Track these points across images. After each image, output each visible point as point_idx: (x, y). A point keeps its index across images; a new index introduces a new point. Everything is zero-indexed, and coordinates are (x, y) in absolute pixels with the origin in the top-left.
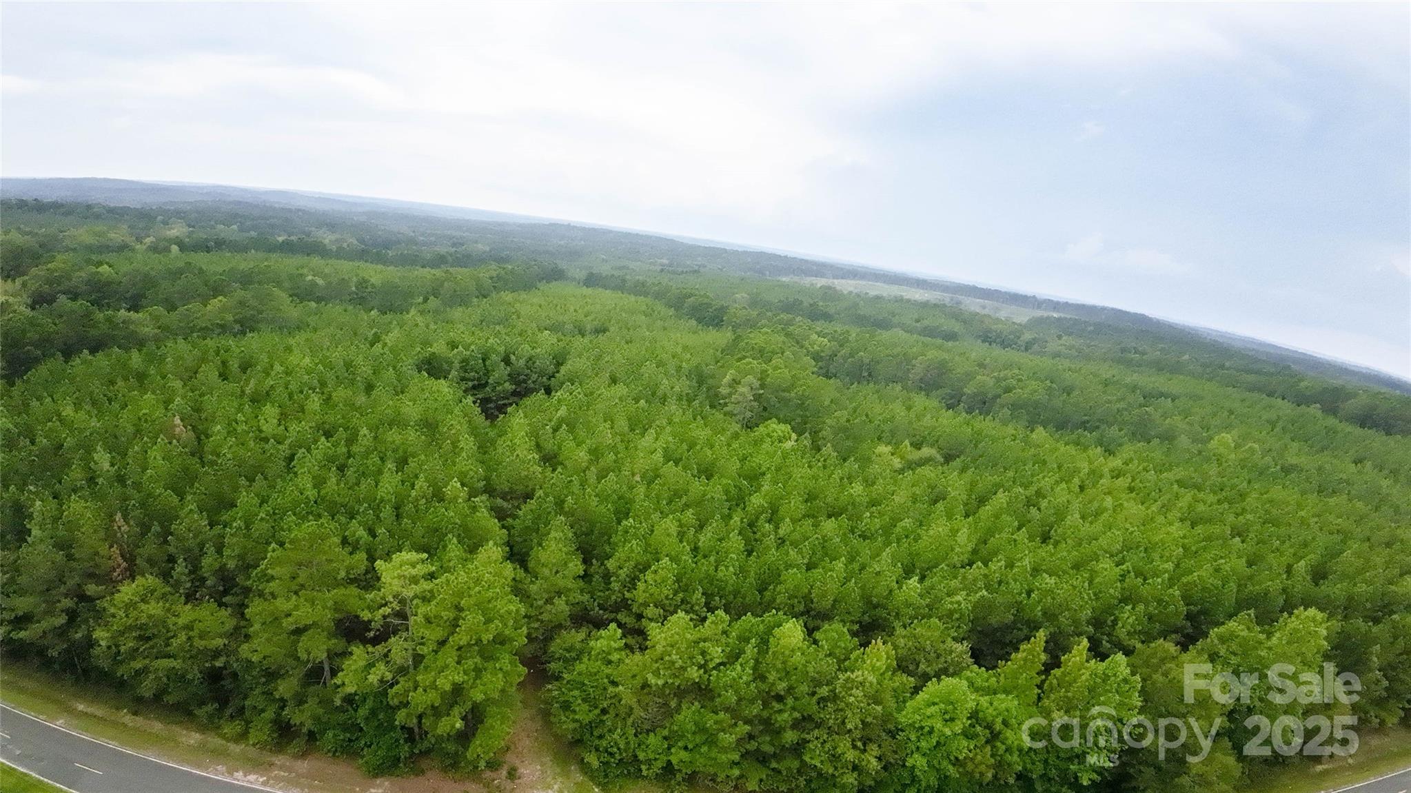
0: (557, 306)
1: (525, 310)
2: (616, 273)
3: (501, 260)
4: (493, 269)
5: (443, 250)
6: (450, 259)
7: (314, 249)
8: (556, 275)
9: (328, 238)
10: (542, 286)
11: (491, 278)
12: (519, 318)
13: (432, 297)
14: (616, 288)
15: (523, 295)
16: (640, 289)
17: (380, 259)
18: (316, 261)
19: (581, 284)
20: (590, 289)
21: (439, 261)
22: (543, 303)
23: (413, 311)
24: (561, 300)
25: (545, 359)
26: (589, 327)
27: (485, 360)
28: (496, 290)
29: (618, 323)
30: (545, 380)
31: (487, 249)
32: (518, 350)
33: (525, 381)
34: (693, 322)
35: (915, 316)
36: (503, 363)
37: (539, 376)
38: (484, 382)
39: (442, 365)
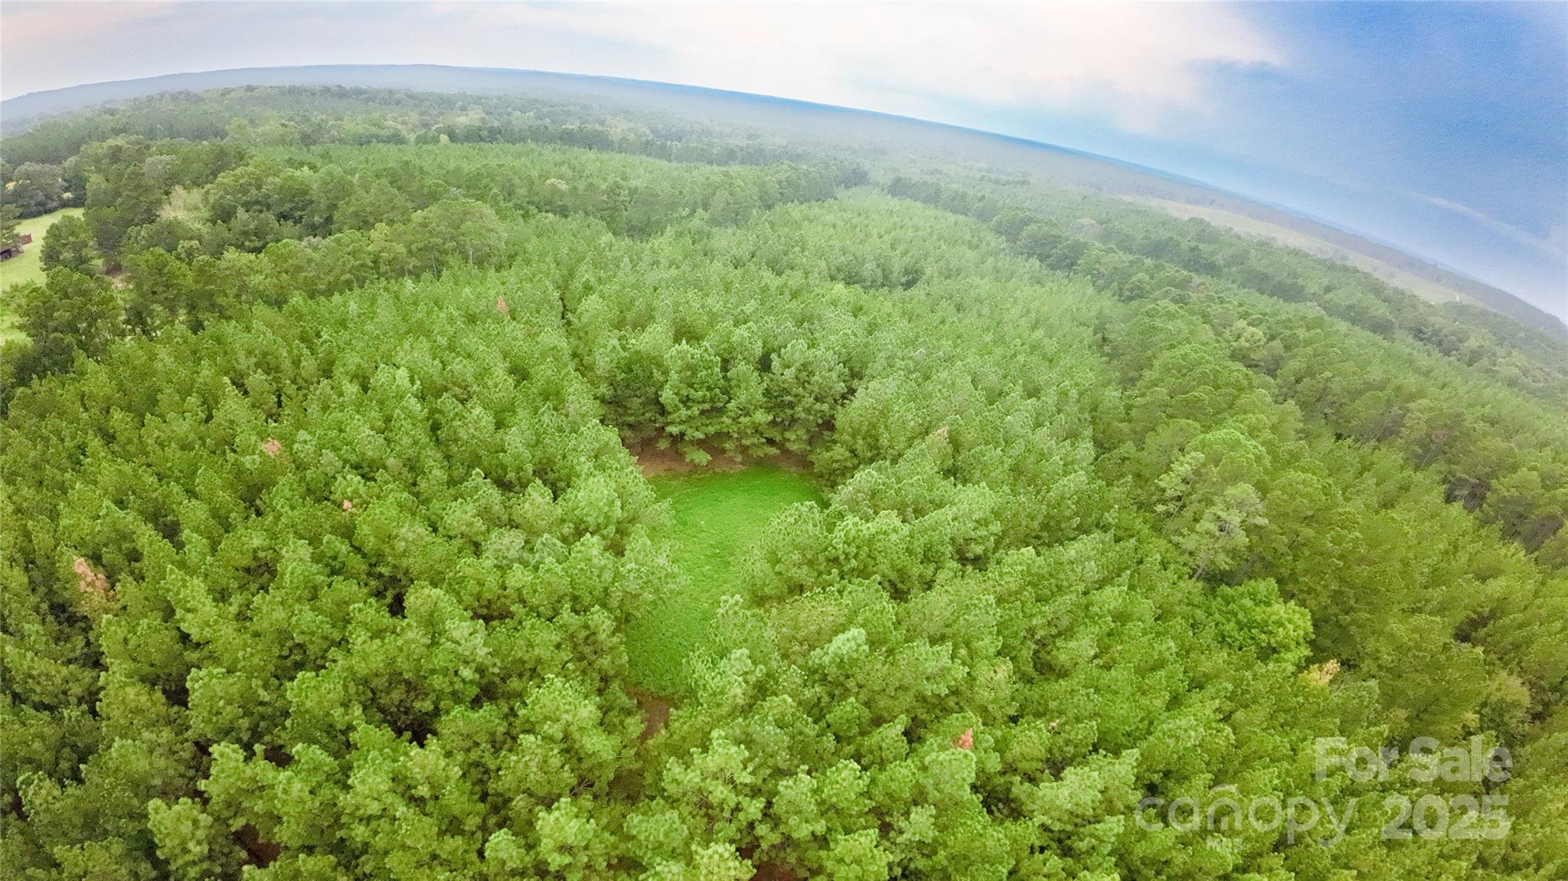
0: (855, 227)
1: (814, 235)
2: (930, 179)
3: (796, 158)
4: (784, 172)
5: (734, 142)
6: (739, 154)
7: (596, 141)
8: (856, 178)
9: (617, 128)
10: (841, 193)
11: (780, 183)
12: (803, 251)
13: (701, 210)
14: (933, 197)
15: (815, 209)
16: (957, 204)
17: (664, 154)
18: (589, 158)
19: (886, 191)
20: (895, 199)
21: (730, 156)
22: (840, 223)
23: (669, 231)
24: (862, 218)
25: (830, 370)
26: (897, 266)
27: (725, 369)
28: (784, 198)
29: (937, 262)
30: (825, 407)
31: (784, 143)
32: (785, 347)
33: (791, 406)
34: (1035, 262)
35: (1325, 282)
36: (756, 374)
37: (817, 399)
38: (721, 405)
39: (652, 373)
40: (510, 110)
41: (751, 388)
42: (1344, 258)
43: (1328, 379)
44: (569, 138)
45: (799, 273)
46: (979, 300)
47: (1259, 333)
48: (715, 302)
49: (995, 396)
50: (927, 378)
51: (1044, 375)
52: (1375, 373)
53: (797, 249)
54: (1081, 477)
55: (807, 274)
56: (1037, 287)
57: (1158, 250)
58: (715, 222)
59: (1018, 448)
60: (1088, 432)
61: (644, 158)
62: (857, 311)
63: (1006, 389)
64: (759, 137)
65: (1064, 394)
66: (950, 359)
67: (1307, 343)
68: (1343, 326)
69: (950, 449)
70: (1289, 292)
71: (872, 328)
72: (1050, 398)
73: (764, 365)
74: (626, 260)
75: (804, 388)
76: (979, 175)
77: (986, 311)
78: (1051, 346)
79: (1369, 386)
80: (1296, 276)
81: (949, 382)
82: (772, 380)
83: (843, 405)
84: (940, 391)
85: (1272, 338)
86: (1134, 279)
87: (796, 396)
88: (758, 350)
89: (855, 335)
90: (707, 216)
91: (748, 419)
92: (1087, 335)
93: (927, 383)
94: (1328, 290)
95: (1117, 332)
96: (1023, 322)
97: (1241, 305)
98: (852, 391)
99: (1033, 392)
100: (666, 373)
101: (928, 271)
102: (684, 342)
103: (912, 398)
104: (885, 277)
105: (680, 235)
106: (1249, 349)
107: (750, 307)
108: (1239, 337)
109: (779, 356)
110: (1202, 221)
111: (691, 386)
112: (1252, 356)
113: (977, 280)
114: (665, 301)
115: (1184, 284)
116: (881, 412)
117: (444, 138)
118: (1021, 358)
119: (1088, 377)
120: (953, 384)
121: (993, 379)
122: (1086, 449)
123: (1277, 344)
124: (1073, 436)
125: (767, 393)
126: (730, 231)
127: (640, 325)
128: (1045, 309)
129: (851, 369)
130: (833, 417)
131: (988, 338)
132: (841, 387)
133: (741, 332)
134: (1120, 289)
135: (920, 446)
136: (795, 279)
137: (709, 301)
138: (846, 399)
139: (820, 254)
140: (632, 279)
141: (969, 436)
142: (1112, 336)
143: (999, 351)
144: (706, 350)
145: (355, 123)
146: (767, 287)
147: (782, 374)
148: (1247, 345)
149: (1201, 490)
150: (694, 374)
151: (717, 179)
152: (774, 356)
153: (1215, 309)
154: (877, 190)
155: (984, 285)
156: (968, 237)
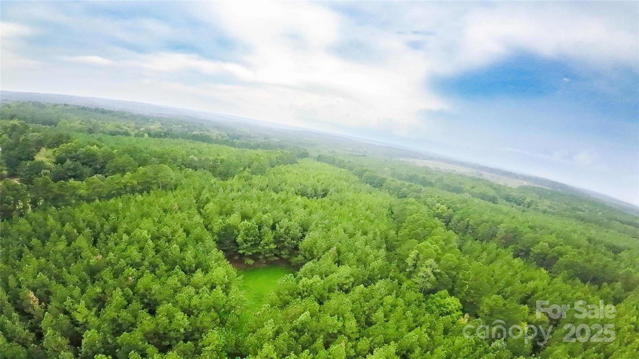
0: (304, 174)
1: (290, 178)
2: (331, 155)
3: (282, 147)
4: (278, 153)
5: (259, 140)
6: (261, 146)
7: (206, 139)
8: (304, 155)
9: (214, 134)
10: (299, 160)
11: (277, 157)
12: (286, 184)
13: (248, 168)
14: (332, 162)
15: (290, 167)
16: (341, 165)
17: (233, 145)
18: (204, 146)
19: (316, 159)
20: (319, 163)
21: (257, 146)
22: (299, 173)
23: (236, 176)
24: (307, 171)
25: (296, 229)
26: (319, 189)
27: (260, 229)
28: (278, 163)
29: (334, 187)
30: (295, 242)
31: (278, 141)
32: (281, 221)
33: (283, 242)
34: (368, 185)
35: (472, 185)
36: (271, 231)
37: (292, 239)
38: (258, 242)
39: (234, 231)
40: (171, 124)
41: (269, 236)
42: (481, 175)
43: (469, 221)
44: (195, 138)
45: (285, 193)
46: (348, 201)
47: (444, 207)
48: (255, 205)
49: (352, 236)
50: (329, 230)
51: (370, 227)
52: (485, 217)
53: (284, 184)
54: (380, 261)
55: (287, 192)
56: (369, 195)
57: (411, 179)
58: (253, 173)
59: (359, 252)
60: (385, 246)
61: (225, 147)
62: (305, 207)
63: (355, 233)
64: (269, 138)
65: (375, 233)
66: (337, 224)
67: (461, 209)
68: (477, 201)
69: (337, 254)
70: (458, 190)
71: (310, 213)
72: (370, 235)
73: (273, 228)
74: (221, 188)
75: (287, 235)
76: (349, 153)
77: (351, 204)
78: (372, 216)
79: (483, 222)
80: (461, 184)
81: (336, 232)
82: (276, 233)
83: (301, 241)
84: (333, 235)
85: (449, 208)
86: (402, 190)
87: (285, 238)
88: (271, 222)
89: (305, 216)
90: (250, 170)
91: (268, 247)
92: (386, 212)
93: (329, 232)
94: (473, 188)
95: (396, 210)
96: (363, 208)
97: (438, 197)
98: (304, 236)
99: (365, 233)
100: (239, 231)
101: (331, 190)
102: (246, 220)
103: (324, 237)
104: (316, 193)
105: (240, 178)
106: (442, 212)
107: (268, 207)
108: (438, 208)
109: (279, 225)
110: (427, 167)
111: (247, 236)
112: (443, 215)
113: (347, 193)
114: (237, 205)
115: (419, 191)
116: (314, 243)
117: (146, 135)
118: (362, 222)
119: (384, 227)
120: (338, 232)
121: (351, 230)
122: (382, 252)
123: (451, 210)
124: (379, 248)
125: (274, 238)
126: (259, 176)
127: (228, 214)
128: (371, 203)
129: (303, 228)
130: (298, 245)
131: (351, 215)
132: (300, 235)
133: (265, 216)
134: (398, 194)
135: (327, 253)
136: (283, 195)
137: (253, 204)
138: (302, 239)
139: (292, 185)
140: (224, 196)
141: (343, 249)
142: (394, 211)
143: (354, 219)
144: (253, 223)
145: (110, 126)
146: (273, 199)
147: (280, 231)
148: (441, 211)
149: (419, 263)
150: (249, 231)
151: (254, 156)
152: (277, 224)
153: (429, 200)
154: (313, 159)
155: (350, 195)
156: (345, 177)
